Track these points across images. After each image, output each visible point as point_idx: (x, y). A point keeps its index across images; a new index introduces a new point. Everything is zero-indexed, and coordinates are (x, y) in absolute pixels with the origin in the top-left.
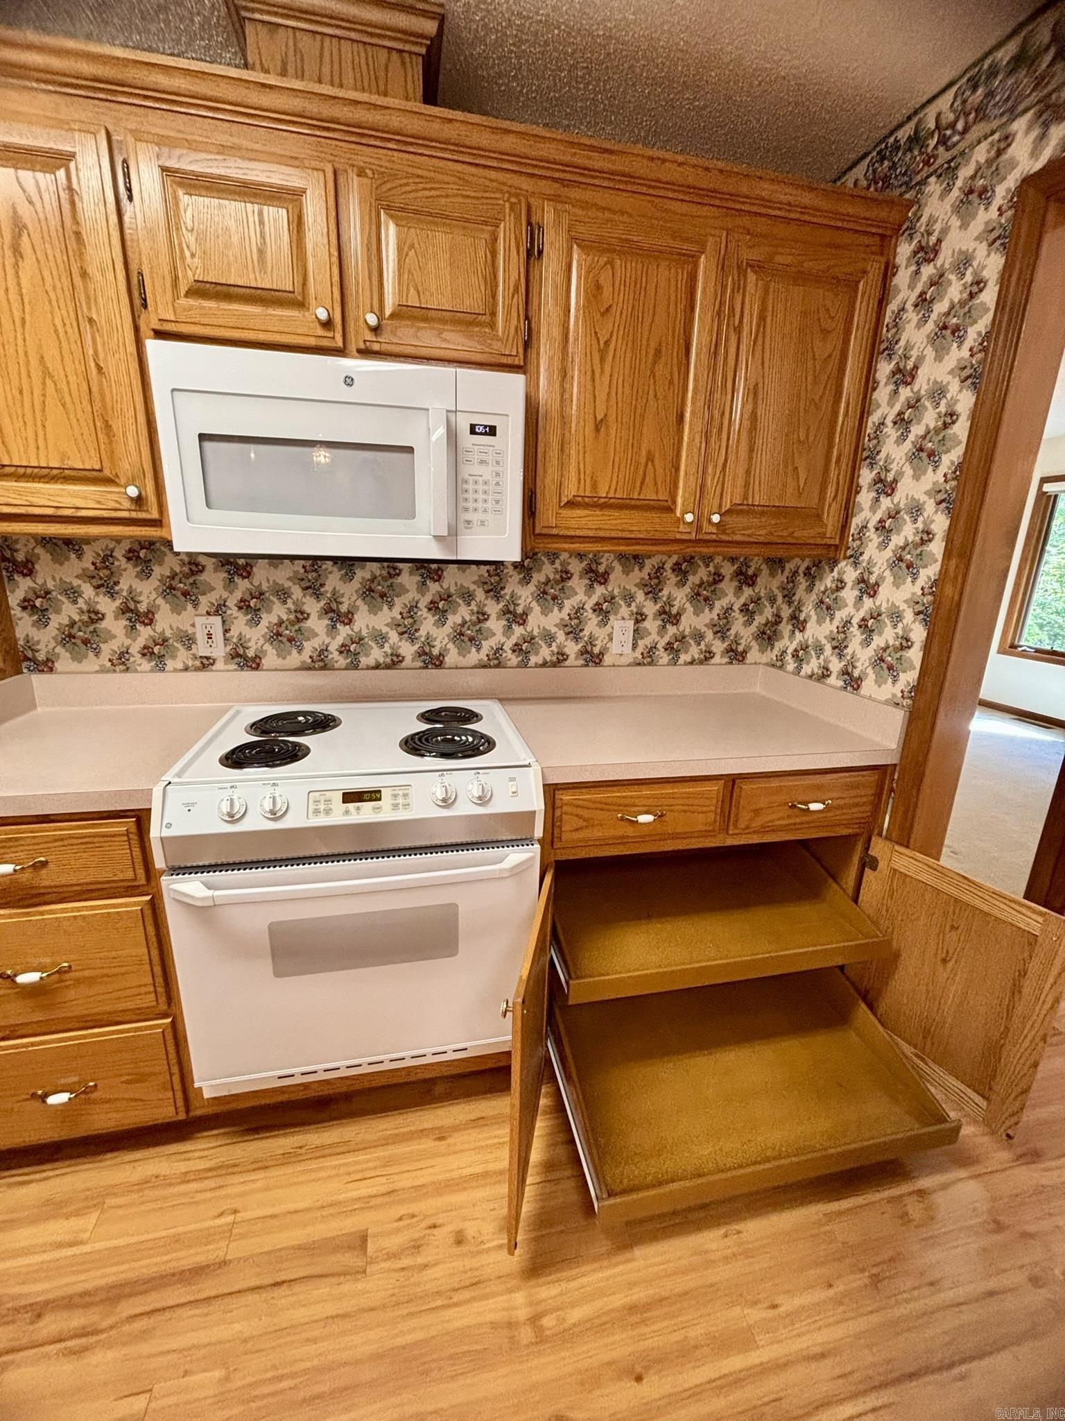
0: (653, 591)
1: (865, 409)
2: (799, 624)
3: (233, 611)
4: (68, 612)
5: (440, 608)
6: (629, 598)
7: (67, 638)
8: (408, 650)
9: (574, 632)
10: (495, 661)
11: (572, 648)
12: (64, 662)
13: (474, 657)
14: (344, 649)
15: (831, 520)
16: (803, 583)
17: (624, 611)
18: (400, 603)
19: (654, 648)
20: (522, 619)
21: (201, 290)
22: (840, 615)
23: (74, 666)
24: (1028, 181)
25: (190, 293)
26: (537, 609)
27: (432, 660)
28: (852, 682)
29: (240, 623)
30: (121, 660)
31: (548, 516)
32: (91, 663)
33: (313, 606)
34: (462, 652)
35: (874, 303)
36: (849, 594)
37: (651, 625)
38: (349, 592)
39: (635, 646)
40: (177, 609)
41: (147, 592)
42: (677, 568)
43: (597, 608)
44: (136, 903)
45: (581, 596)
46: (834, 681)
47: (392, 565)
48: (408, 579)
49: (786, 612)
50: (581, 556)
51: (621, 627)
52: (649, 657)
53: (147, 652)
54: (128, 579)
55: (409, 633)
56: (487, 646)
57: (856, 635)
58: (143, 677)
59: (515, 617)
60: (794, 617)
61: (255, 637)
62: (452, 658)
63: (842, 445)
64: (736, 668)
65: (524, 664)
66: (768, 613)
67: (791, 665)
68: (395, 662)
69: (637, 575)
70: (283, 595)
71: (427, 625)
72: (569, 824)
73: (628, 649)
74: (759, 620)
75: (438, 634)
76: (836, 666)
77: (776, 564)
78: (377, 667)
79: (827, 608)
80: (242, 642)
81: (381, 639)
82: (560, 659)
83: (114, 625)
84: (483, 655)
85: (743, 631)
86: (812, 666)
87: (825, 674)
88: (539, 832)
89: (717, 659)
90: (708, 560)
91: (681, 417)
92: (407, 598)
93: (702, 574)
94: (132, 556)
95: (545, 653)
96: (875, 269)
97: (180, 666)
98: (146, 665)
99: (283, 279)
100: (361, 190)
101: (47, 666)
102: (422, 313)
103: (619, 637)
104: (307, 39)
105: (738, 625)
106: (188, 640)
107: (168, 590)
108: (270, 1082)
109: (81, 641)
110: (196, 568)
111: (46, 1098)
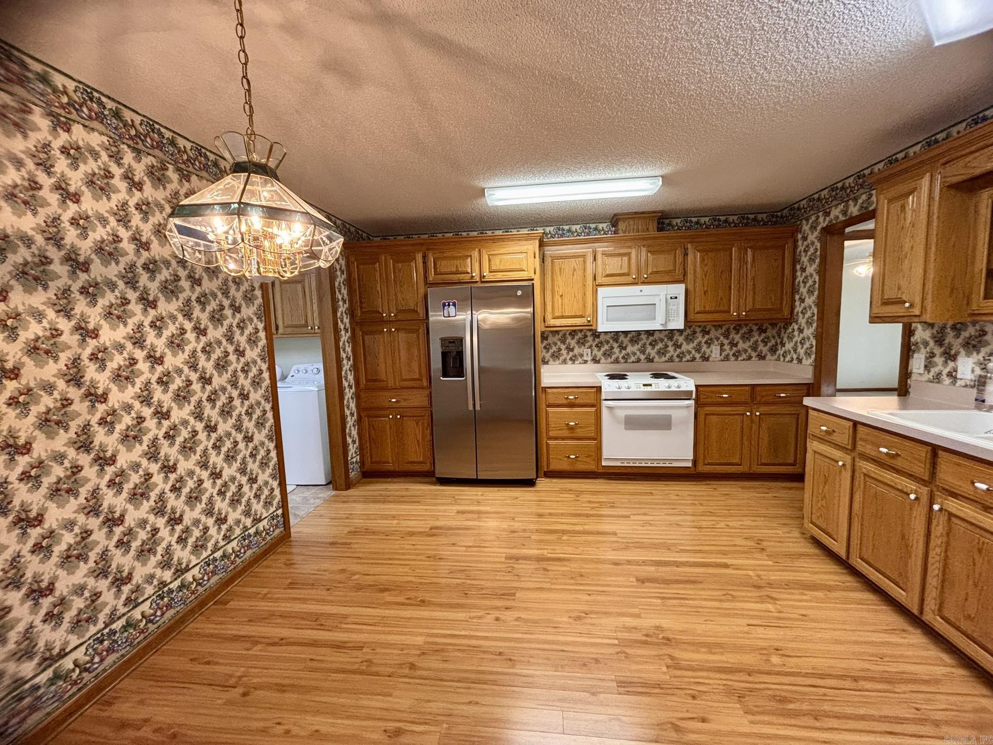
0: (726, 336)
1: (794, 277)
2: (783, 345)
3: (594, 347)
4: (554, 349)
5: (653, 344)
6: (718, 339)
7: (553, 356)
8: (642, 357)
9: (698, 350)
10: (671, 360)
11: (698, 356)
12: (551, 362)
13: (664, 359)
14: (623, 357)
15: (786, 312)
16: (783, 331)
17: (716, 343)
18: (641, 343)
19: (728, 355)
20: (680, 347)
21: (607, 276)
22: (794, 340)
23: (553, 363)
24: (823, 229)
25: (605, 277)
26: (685, 343)
27: (650, 360)
28: (800, 361)
29: (595, 351)
30: (564, 362)
31: (691, 317)
32: (557, 362)
33: (615, 345)
34: (660, 358)
35: (792, 250)
36: (796, 333)
37: (727, 347)
38: (626, 341)
39: (721, 355)
40: (580, 347)
41: (573, 343)
43: (706, 342)
44: (593, 409)
45: (700, 339)
46: (795, 362)
47: (639, 333)
48: (643, 337)
49: (779, 341)
50: (700, 326)
51: (715, 348)
52: (727, 358)
53: (571, 359)
54: (569, 340)
55: (643, 352)
56: (668, 355)
57: (799, 346)
58: (570, 366)
59: (677, 346)
60: (781, 342)
61: (599, 354)
62: (657, 359)
63: (787, 288)
64: (762, 362)
65: (681, 361)
66: (773, 342)
67: (782, 359)
68: (639, 361)
69: (720, 331)
70: (608, 342)
71: (649, 349)
72: (702, 397)
73: (718, 356)
74: (770, 344)
75: (653, 353)
76: (795, 356)
77: (774, 325)
78: (633, 362)
79: (790, 338)
80: (595, 356)
81: (634, 354)
82: (694, 359)
83: (564, 352)
84: (666, 359)
85: (765, 350)
86: (788, 358)
87: (792, 359)
88: (694, 396)
89: (754, 359)
90: (746, 325)
91: (730, 287)
92: (643, 342)
93: (744, 330)
94: (570, 334)
95: (688, 357)
96: (791, 241)
97: (579, 362)
98: (570, 362)
99: (625, 271)
100: (644, 250)
101: (546, 363)
102: (657, 272)
103: (715, 351)
104: (631, 223)
105: (761, 347)
106: (582, 356)
107: (578, 342)
108: (618, 464)
109: (556, 356)
110: (586, 336)
111: (569, 457)
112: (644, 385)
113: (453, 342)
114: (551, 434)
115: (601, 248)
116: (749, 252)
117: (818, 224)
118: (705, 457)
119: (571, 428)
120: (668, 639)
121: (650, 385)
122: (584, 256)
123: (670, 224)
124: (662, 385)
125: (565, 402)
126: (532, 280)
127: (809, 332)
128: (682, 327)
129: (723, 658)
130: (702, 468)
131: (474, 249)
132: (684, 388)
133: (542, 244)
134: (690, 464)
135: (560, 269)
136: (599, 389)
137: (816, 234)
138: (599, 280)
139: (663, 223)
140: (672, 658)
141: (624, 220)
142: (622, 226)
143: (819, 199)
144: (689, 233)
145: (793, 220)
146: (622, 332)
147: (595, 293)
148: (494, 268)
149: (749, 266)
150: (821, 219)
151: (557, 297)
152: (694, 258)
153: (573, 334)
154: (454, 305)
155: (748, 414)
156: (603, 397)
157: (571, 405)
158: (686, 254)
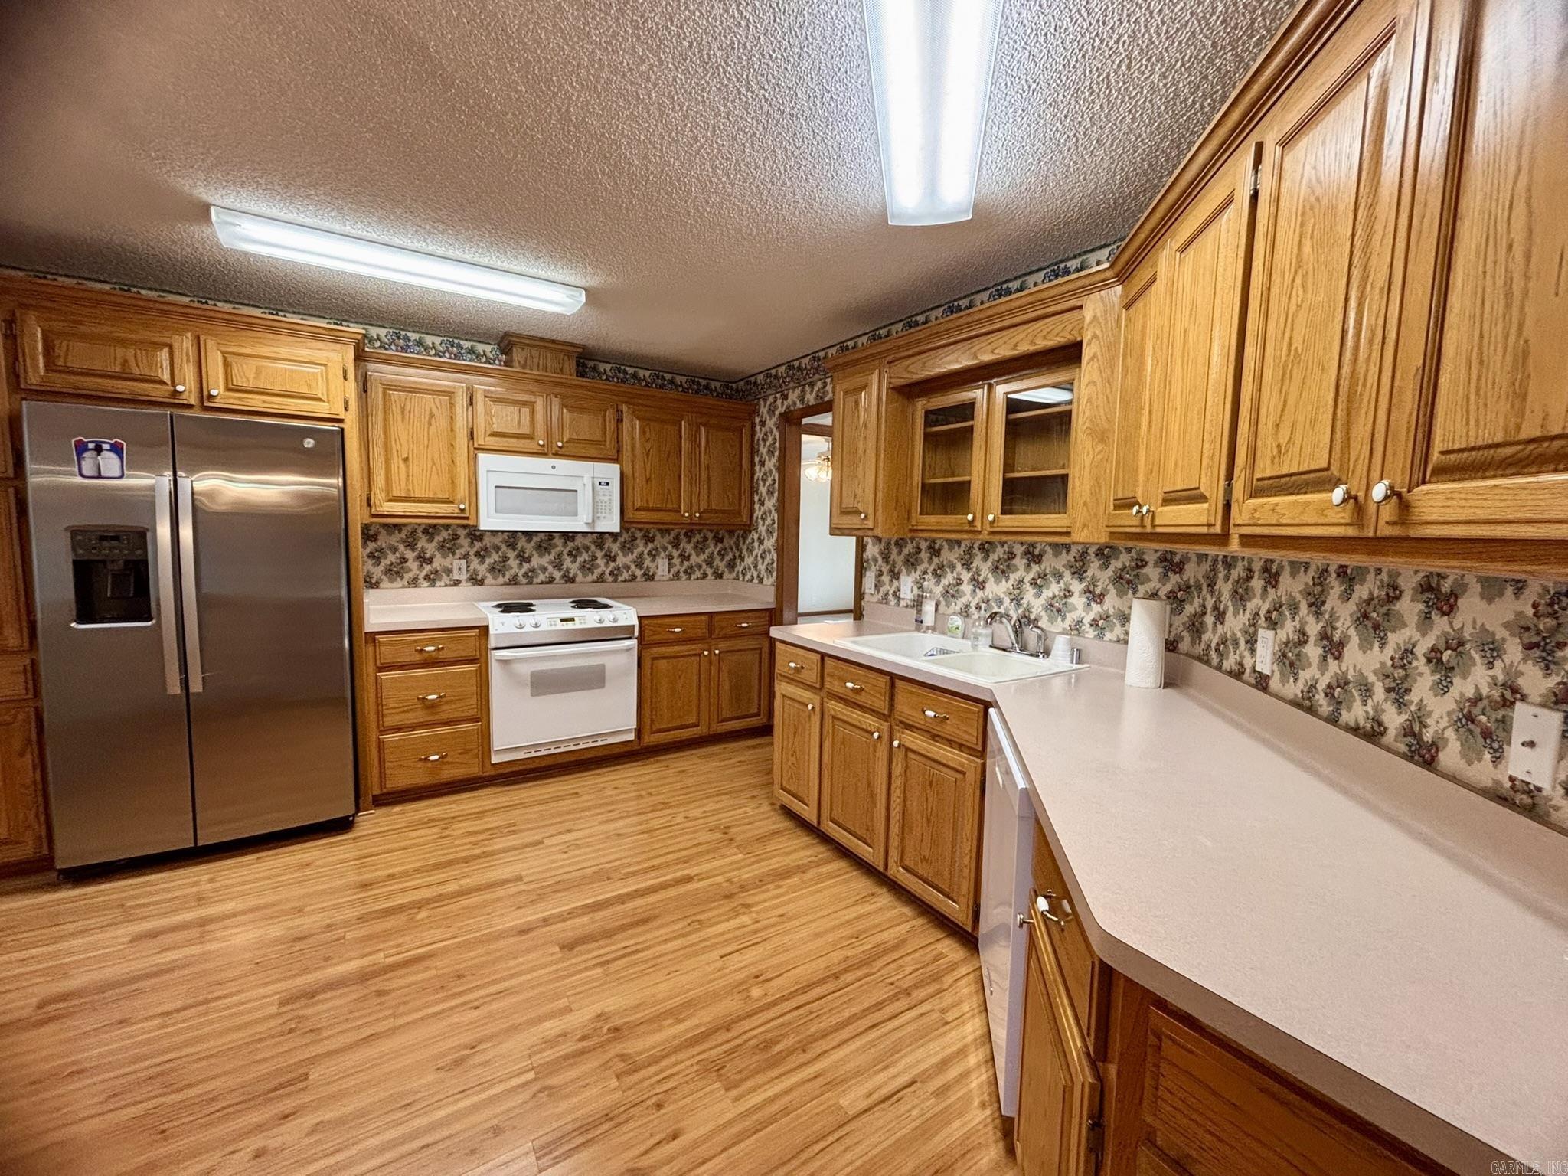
0: (676, 546)
1: (753, 473)
2: (742, 559)
3: (472, 557)
4: (392, 558)
5: (573, 554)
6: (665, 549)
7: (388, 571)
8: (557, 575)
9: (639, 565)
10: (601, 579)
11: (639, 573)
12: (385, 583)
13: (590, 578)
14: (525, 575)
15: (745, 513)
16: (741, 541)
17: (663, 554)
18: (554, 553)
19: (678, 572)
20: (614, 559)
21: (495, 434)
22: (754, 553)
23: (390, 585)
24: (781, 414)
25: (491, 435)
26: (620, 554)
27: (570, 580)
28: (761, 580)
29: (475, 563)
30: (414, 583)
31: (629, 515)
32: (399, 583)
33: (511, 554)
34: (585, 576)
35: (749, 435)
36: (756, 544)
37: (676, 561)
38: (530, 548)
39: (669, 571)
40: (445, 557)
41: (431, 548)
42: (686, 535)
43: (650, 554)
44: (474, 667)
45: (641, 548)
46: (755, 581)
47: (550, 535)
48: (558, 541)
49: (737, 555)
50: (640, 530)
51: (662, 564)
52: (677, 577)
53: (427, 578)
54: (422, 543)
55: (558, 566)
56: (597, 572)
57: (760, 560)
58: (424, 590)
59: (610, 558)
60: (740, 556)
61: (482, 569)
62: (580, 578)
63: (746, 486)
64: (719, 581)
65: (615, 581)
66: (731, 555)
67: (741, 578)
68: (551, 580)
69: (667, 538)
70: (497, 549)
71: (567, 562)
72: (647, 633)
73: (666, 573)
74: (727, 558)
75: (573, 567)
76: (755, 574)
77: (731, 532)
78: (542, 583)
79: (750, 551)
80: (475, 572)
81: (544, 569)
82: (633, 578)
83: (413, 565)
84: (595, 577)
85: (722, 565)
86: (748, 577)
87: (752, 578)
88: (636, 634)
89: (709, 577)
90: (700, 531)
91: (680, 477)
92: (557, 550)
93: (698, 537)
94: (425, 532)
95: (625, 575)
96: (748, 424)
97: (443, 584)
98: (426, 584)
99: (526, 430)
100: (556, 401)
101: (376, 585)
102: (578, 441)
103: (661, 567)
104: (534, 352)
105: (717, 561)
106: (449, 572)
107: (441, 547)
108: (521, 755)
109: (395, 572)
110: (456, 537)
111: (426, 759)
112: (562, 620)
113: (116, 538)
114: (388, 721)
115: (482, 385)
116: (702, 429)
117: (776, 408)
118: (652, 721)
119: (432, 706)
120: (617, 1029)
121: (572, 619)
122: (450, 394)
123: (595, 369)
124: (589, 618)
125: (417, 658)
126: (341, 421)
127: (770, 543)
128: (617, 529)
129: (695, 1021)
130: (650, 739)
131: (181, 332)
132: (621, 623)
133: (360, 357)
134: (631, 737)
135: (403, 410)
136: (484, 630)
137: (774, 419)
138: (480, 441)
139: (585, 366)
140: (623, 1057)
141: (523, 346)
142: (518, 354)
143: (799, 368)
144: (624, 388)
145: (750, 398)
146: (523, 532)
147: (473, 462)
148: (238, 381)
149: (702, 449)
150: (779, 402)
151: (397, 462)
152: (632, 427)
153: (430, 531)
154: (117, 449)
155: (706, 653)
156: (492, 643)
157: (430, 663)
158: (620, 420)
